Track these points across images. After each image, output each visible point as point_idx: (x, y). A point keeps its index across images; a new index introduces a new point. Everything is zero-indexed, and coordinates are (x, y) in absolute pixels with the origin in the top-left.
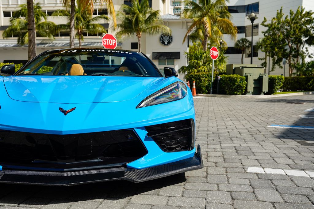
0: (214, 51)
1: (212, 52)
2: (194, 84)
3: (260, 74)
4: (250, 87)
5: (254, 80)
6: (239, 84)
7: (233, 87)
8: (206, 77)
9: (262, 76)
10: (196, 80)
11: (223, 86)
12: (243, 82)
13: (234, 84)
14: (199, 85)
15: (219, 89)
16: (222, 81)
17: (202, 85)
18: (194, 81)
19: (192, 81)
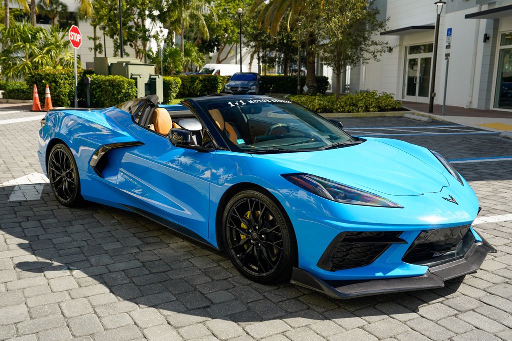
0: (76, 33)
1: (73, 35)
2: (48, 91)
3: (151, 76)
4: (140, 95)
5: (145, 84)
6: (127, 91)
7: (118, 96)
8: (66, 79)
9: (155, 79)
10: (50, 83)
11: (99, 93)
12: (132, 88)
13: (120, 92)
14: (56, 92)
15: (91, 99)
16: (94, 86)
17: (61, 91)
18: (48, 86)
19: (43, 86)
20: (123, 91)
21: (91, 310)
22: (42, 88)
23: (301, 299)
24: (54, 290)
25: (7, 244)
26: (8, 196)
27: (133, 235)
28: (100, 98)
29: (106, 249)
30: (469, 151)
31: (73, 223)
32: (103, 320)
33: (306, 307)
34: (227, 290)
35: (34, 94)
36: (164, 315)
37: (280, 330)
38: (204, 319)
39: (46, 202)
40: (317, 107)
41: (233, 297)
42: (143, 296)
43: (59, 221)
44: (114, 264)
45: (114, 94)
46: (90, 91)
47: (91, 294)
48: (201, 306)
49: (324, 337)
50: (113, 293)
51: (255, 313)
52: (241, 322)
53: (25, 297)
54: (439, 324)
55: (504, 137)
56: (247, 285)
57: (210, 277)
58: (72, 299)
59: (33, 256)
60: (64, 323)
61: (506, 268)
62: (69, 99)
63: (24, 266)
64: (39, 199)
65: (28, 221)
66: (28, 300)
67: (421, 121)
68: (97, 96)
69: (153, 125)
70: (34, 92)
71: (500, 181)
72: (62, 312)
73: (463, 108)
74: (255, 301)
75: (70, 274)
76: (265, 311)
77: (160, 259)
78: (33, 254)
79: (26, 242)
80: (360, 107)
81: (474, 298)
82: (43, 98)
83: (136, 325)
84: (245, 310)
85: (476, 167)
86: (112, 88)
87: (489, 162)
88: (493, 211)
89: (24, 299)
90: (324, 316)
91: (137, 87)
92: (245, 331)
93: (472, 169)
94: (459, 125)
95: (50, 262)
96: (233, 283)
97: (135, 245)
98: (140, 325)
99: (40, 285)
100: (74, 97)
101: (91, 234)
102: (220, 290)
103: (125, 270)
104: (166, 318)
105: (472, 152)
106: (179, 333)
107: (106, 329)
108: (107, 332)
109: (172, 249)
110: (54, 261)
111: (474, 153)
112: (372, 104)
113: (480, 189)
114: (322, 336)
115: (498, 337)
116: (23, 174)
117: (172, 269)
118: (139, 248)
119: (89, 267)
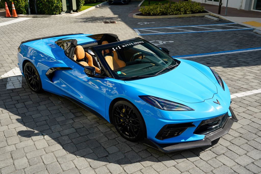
2: (13, 6)
4: (64, 7)
5: (66, 0)
6: (57, 5)
7: (52, 8)
10: (14, 1)
11: (41, 6)
12: (59, 3)
13: (53, 6)
14: (18, 6)
15: (37, 9)
16: (38, 2)
17: (21, 6)
18: (13, 3)
19: (10, 2)
20: (55, 5)
21: (56, 160)
22: (10, 4)
23: (148, 150)
24: (38, 148)
25: (11, 119)
26: (5, 85)
27: (70, 111)
28: (42, 9)
29: (58, 121)
30: (236, 44)
31: (40, 103)
32: (62, 166)
33: (151, 155)
34: (115, 145)
35: (6, 8)
36: (88, 162)
37: (139, 169)
38: (106, 163)
39: (25, 89)
40: (159, 12)
41: (118, 150)
42: (78, 150)
43: (33, 103)
44: (63, 131)
45: (49, 7)
46: (36, 5)
47: (54, 150)
48: (104, 156)
49: (158, 172)
50: (64, 149)
51: (128, 159)
52: (122, 164)
53: (25, 153)
54: (208, 163)
55: (255, 33)
56: (124, 142)
57: (107, 138)
58: (46, 153)
59: (25, 127)
60: (45, 168)
61: (242, 127)
62: (26, 10)
63: (21, 133)
64: (21, 87)
65: (18, 103)
66: (27, 154)
67: (213, 20)
68: (40, 7)
69: (75, 55)
70: (6, 6)
71: (248, 67)
72: (43, 161)
73: (237, 9)
74: (128, 152)
75: (43, 138)
76: (132, 158)
77: (84, 127)
78: (24, 125)
79: (20, 118)
80: (182, 11)
81: (225, 147)
82: (11, 9)
83: (76, 168)
84: (123, 157)
85: (237, 56)
86: (49, 3)
87: (245, 52)
88: (242, 89)
89: (25, 154)
90: (158, 160)
91: (62, 2)
92: (124, 170)
93: (235, 59)
94: (233, 23)
95: (33, 130)
96: (118, 141)
97: (71, 118)
98: (78, 168)
99: (31, 145)
100: (28, 8)
101: (50, 111)
102: (112, 146)
103: (68, 135)
104: (89, 163)
105: (237, 45)
106: (95, 172)
107: (63, 171)
108: (64, 172)
109: (89, 120)
110: (35, 130)
111: (238, 46)
112: (188, 9)
113: (237, 73)
114: (157, 172)
115: (232, 169)
116: (10, 68)
117: (90, 133)
118: (73, 120)
119: (52, 133)
